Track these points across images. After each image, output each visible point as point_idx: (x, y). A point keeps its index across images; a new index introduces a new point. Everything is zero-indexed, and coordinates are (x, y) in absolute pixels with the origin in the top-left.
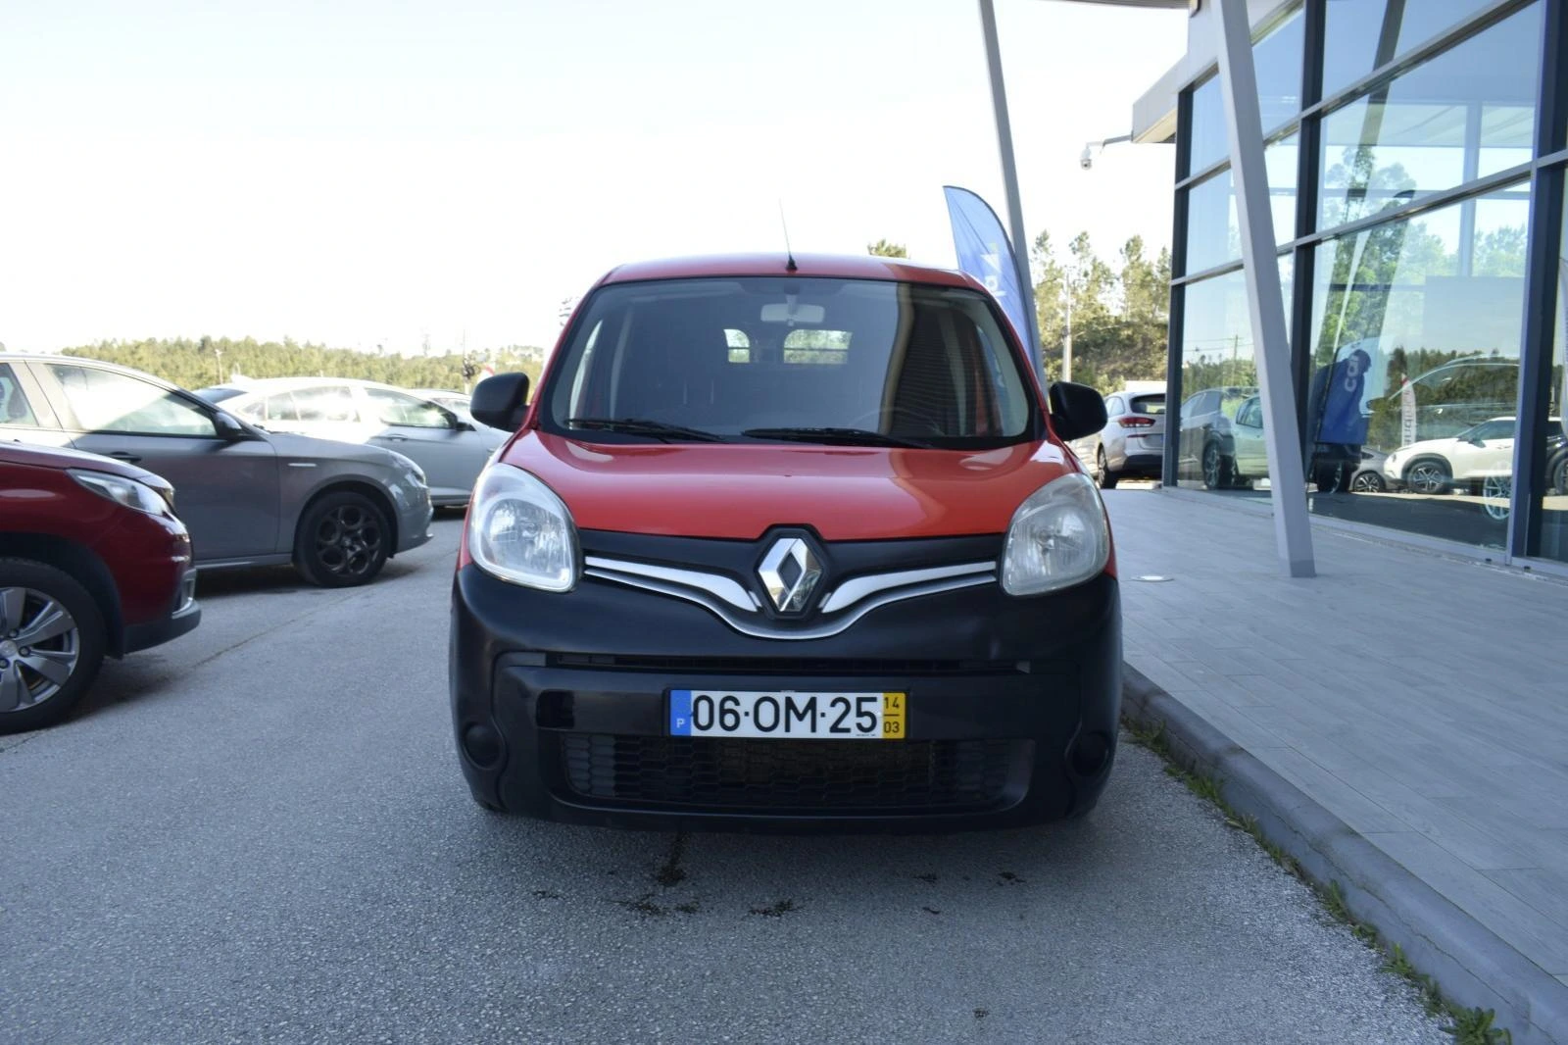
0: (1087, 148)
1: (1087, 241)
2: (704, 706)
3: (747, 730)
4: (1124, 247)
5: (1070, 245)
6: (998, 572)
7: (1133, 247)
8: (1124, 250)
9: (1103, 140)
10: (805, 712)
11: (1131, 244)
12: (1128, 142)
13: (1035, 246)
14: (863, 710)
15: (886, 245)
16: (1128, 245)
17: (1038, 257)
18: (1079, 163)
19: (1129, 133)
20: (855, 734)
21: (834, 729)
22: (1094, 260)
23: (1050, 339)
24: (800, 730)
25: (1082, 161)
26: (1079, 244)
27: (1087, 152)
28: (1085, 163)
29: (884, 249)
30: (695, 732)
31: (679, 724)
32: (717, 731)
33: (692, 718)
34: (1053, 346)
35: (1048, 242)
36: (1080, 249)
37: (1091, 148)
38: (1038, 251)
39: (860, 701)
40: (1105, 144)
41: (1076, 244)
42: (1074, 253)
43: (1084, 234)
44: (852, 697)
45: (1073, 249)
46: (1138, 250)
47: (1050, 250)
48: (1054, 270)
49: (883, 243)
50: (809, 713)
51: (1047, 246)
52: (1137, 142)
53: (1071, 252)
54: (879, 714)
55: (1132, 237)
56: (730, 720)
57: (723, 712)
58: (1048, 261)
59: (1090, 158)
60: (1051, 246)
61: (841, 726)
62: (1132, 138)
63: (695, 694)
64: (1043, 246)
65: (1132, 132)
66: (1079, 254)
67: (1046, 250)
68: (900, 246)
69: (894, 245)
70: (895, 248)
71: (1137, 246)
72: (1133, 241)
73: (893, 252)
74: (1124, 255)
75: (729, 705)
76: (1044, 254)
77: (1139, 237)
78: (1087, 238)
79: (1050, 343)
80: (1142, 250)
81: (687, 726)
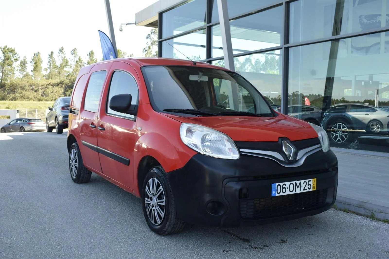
0: (121, 25)
1: (76, 51)
2: (279, 187)
3: (288, 193)
4: (88, 54)
5: (71, 52)
6: (321, 147)
7: (91, 54)
8: (88, 55)
9: (126, 23)
10: (299, 186)
11: (91, 53)
12: (134, 25)
13: (59, 51)
14: (309, 184)
15: (8, 47)
16: (90, 53)
17: (60, 55)
18: (119, 30)
19: (134, 22)
20: (308, 190)
21: (304, 190)
22: (80, 57)
23: (68, 82)
24: (298, 191)
25: (120, 29)
26: (74, 52)
27: (122, 27)
28: (121, 30)
29: (7, 49)
30: (277, 195)
31: (274, 193)
32: (282, 194)
33: (276, 191)
34: (69, 85)
35: (64, 50)
36: (74, 53)
37: (122, 25)
38: (60, 53)
39: (309, 181)
40: (127, 24)
41: (73, 52)
42: (72, 55)
43: (75, 49)
44: (307, 181)
45: (72, 53)
46: (93, 55)
47: (64, 53)
48: (65, 60)
49: (6, 47)
50: (300, 186)
51: (63, 52)
52: (137, 25)
53: (71, 54)
54: (312, 184)
55: (91, 51)
56: (284, 190)
57: (283, 188)
58: (63, 56)
59: (122, 28)
60: (64, 52)
61: (305, 189)
62: (135, 24)
63: (277, 184)
64: (62, 52)
65: (136, 22)
66: (74, 55)
67: (63, 53)
68: (13, 48)
69: (10, 47)
70: (11, 49)
71: (92, 54)
72: (91, 52)
73: (10, 50)
74: (89, 56)
75: (284, 186)
76: (62, 54)
77: (93, 51)
78: (76, 50)
79: (68, 84)
80: (94, 55)
81: (275, 194)
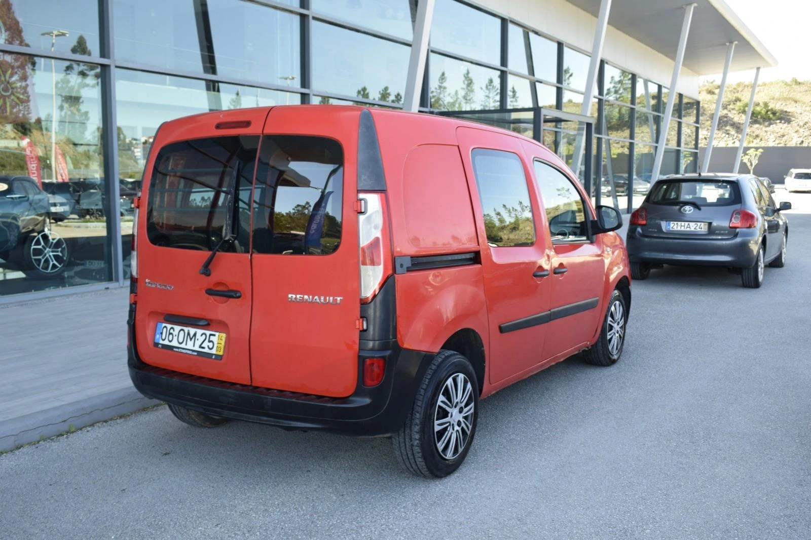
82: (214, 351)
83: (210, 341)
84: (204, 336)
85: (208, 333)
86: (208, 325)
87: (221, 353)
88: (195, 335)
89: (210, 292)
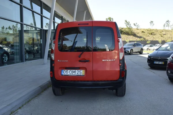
82: (82, 74)
83: (80, 72)
84: (78, 71)
85: (79, 70)
86: (79, 68)
87: (84, 74)
88: (75, 71)
89: (80, 61)
